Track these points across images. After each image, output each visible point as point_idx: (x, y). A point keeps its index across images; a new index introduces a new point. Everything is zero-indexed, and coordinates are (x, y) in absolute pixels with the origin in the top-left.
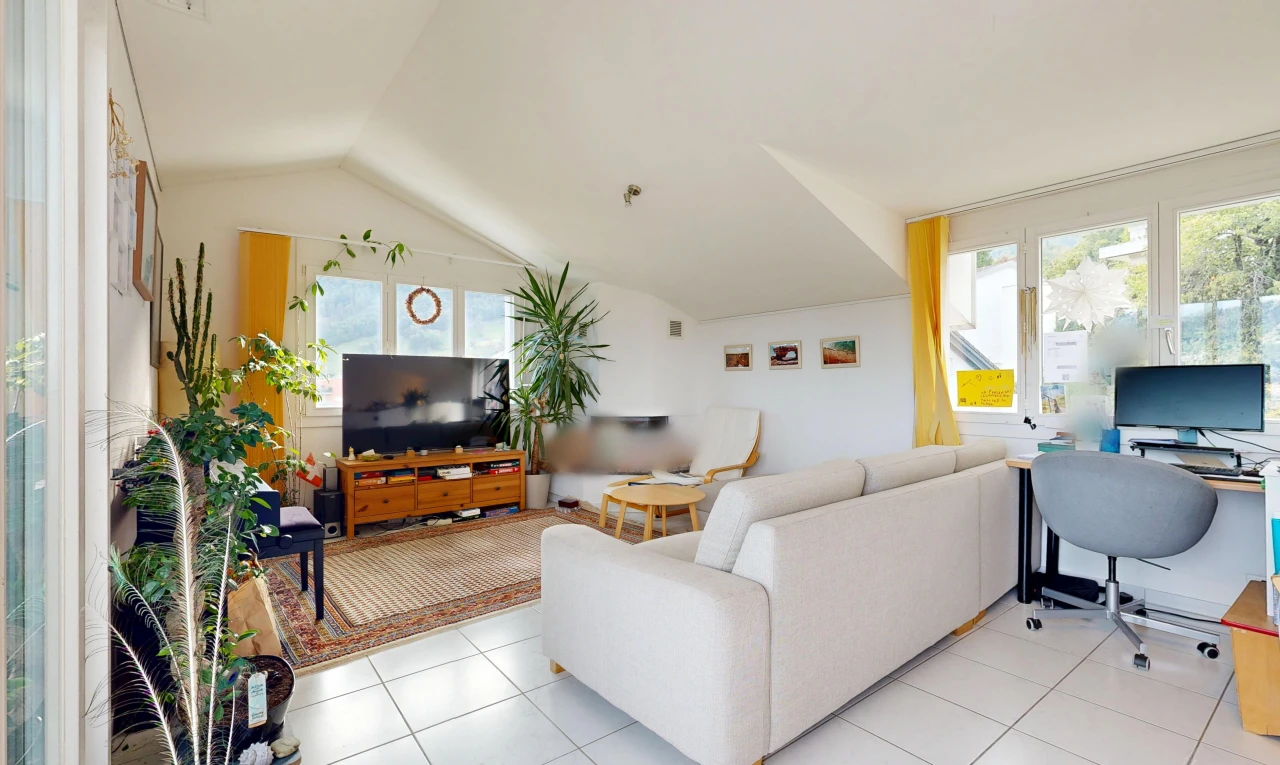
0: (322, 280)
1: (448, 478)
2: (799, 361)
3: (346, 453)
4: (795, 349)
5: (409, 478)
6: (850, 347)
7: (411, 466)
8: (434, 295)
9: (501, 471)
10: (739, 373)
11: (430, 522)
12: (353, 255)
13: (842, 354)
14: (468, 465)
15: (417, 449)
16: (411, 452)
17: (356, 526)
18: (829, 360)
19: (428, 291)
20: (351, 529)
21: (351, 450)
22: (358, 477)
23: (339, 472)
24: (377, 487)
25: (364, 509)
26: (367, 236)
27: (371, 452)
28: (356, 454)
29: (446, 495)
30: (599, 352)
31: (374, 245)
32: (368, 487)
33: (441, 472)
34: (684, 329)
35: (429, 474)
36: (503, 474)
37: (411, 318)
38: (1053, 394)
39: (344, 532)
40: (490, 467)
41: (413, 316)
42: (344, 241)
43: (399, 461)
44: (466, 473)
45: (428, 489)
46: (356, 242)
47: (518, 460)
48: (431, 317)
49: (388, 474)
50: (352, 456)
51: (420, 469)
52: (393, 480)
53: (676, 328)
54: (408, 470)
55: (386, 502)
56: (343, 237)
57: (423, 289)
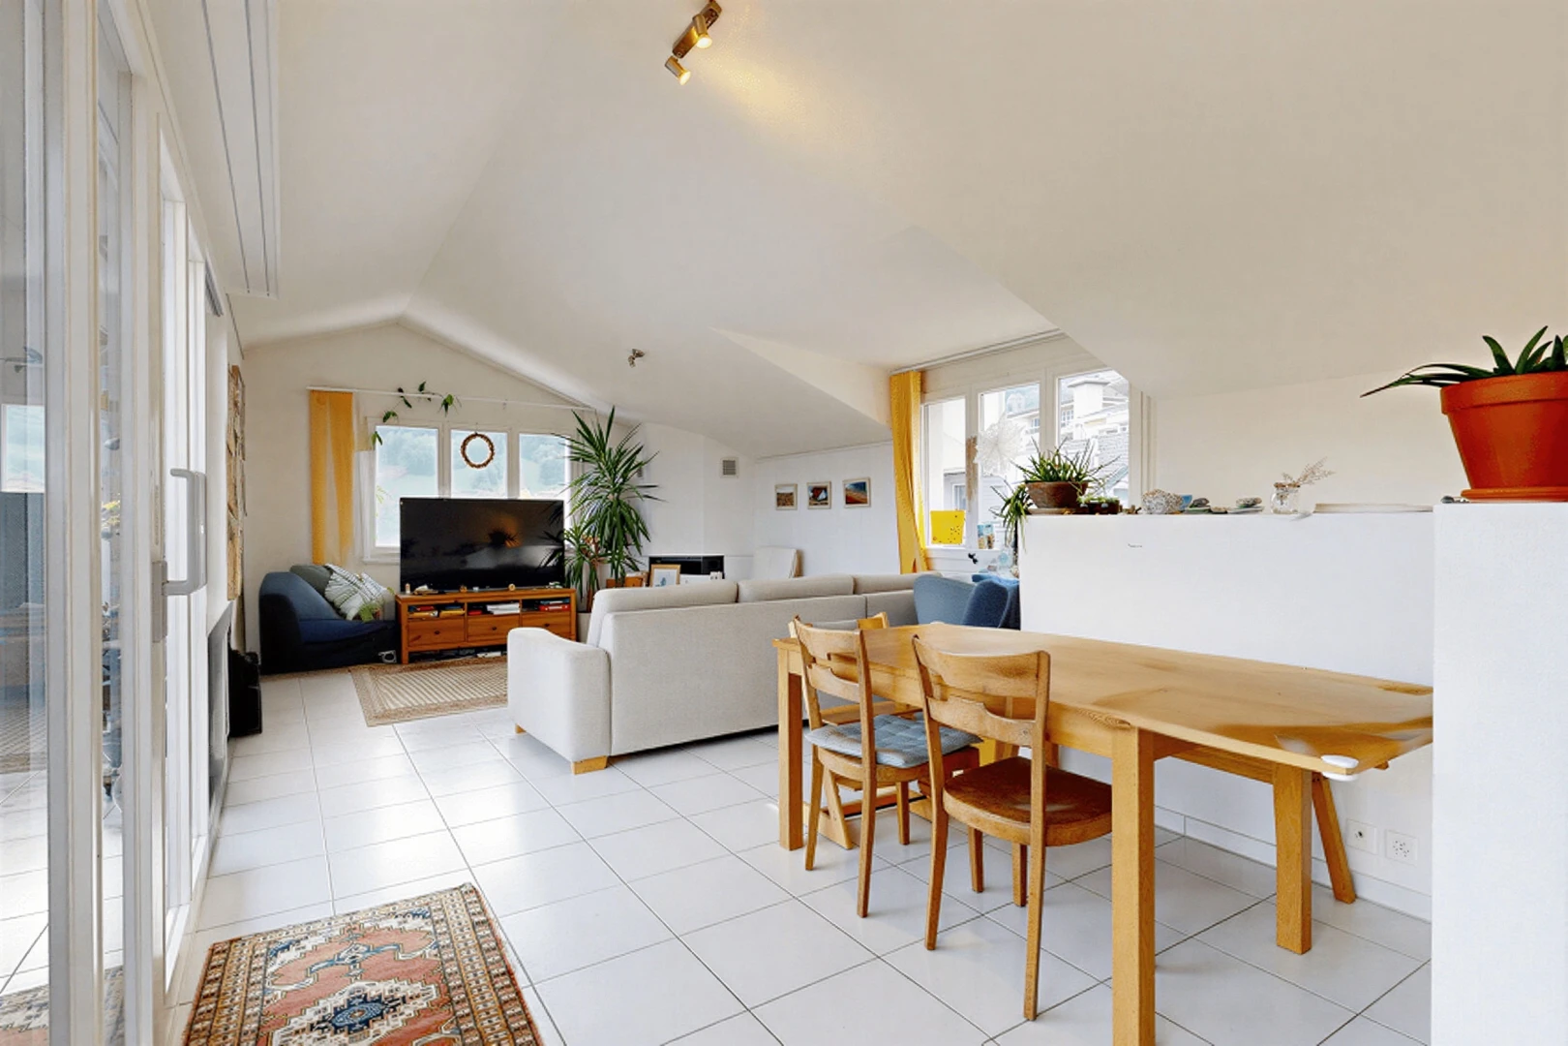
0: (380, 429)
1: (496, 613)
2: (828, 501)
3: (403, 589)
4: (825, 489)
5: (460, 612)
6: (861, 487)
7: (461, 601)
8: (488, 440)
9: (551, 608)
10: (786, 512)
11: (480, 655)
12: (409, 406)
13: (857, 494)
14: (515, 601)
15: (470, 587)
16: (464, 589)
17: (410, 653)
18: (850, 500)
19: (482, 436)
20: (405, 656)
21: (408, 585)
22: (412, 609)
23: (397, 603)
24: (428, 619)
25: (419, 637)
26: (421, 388)
27: (425, 587)
28: (412, 589)
29: (494, 629)
30: (651, 492)
31: (429, 396)
32: (421, 619)
33: (490, 608)
34: (740, 467)
35: (480, 608)
36: (553, 611)
37: (465, 463)
38: (986, 533)
39: (399, 662)
40: (540, 604)
41: (467, 460)
42: (401, 394)
43: (449, 596)
44: (515, 608)
45: (478, 622)
46: (412, 394)
47: (569, 598)
48: (484, 461)
49: (440, 607)
50: (408, 591)
51: (470, 604)
52: (444, 613)
53: (729, 468)
54: (457, 605)
55: (437, 633)
56: (400, 390)
57: (476, 435)
